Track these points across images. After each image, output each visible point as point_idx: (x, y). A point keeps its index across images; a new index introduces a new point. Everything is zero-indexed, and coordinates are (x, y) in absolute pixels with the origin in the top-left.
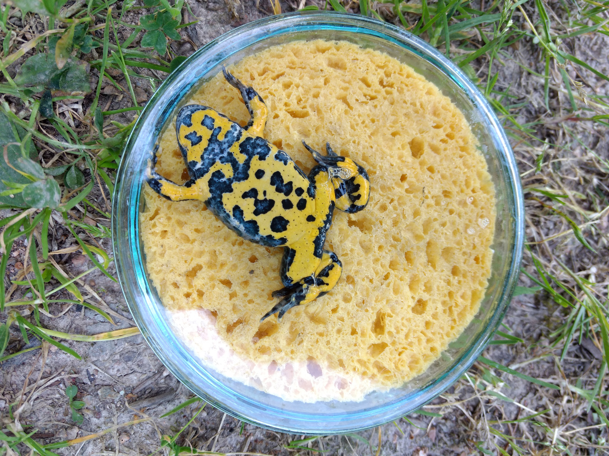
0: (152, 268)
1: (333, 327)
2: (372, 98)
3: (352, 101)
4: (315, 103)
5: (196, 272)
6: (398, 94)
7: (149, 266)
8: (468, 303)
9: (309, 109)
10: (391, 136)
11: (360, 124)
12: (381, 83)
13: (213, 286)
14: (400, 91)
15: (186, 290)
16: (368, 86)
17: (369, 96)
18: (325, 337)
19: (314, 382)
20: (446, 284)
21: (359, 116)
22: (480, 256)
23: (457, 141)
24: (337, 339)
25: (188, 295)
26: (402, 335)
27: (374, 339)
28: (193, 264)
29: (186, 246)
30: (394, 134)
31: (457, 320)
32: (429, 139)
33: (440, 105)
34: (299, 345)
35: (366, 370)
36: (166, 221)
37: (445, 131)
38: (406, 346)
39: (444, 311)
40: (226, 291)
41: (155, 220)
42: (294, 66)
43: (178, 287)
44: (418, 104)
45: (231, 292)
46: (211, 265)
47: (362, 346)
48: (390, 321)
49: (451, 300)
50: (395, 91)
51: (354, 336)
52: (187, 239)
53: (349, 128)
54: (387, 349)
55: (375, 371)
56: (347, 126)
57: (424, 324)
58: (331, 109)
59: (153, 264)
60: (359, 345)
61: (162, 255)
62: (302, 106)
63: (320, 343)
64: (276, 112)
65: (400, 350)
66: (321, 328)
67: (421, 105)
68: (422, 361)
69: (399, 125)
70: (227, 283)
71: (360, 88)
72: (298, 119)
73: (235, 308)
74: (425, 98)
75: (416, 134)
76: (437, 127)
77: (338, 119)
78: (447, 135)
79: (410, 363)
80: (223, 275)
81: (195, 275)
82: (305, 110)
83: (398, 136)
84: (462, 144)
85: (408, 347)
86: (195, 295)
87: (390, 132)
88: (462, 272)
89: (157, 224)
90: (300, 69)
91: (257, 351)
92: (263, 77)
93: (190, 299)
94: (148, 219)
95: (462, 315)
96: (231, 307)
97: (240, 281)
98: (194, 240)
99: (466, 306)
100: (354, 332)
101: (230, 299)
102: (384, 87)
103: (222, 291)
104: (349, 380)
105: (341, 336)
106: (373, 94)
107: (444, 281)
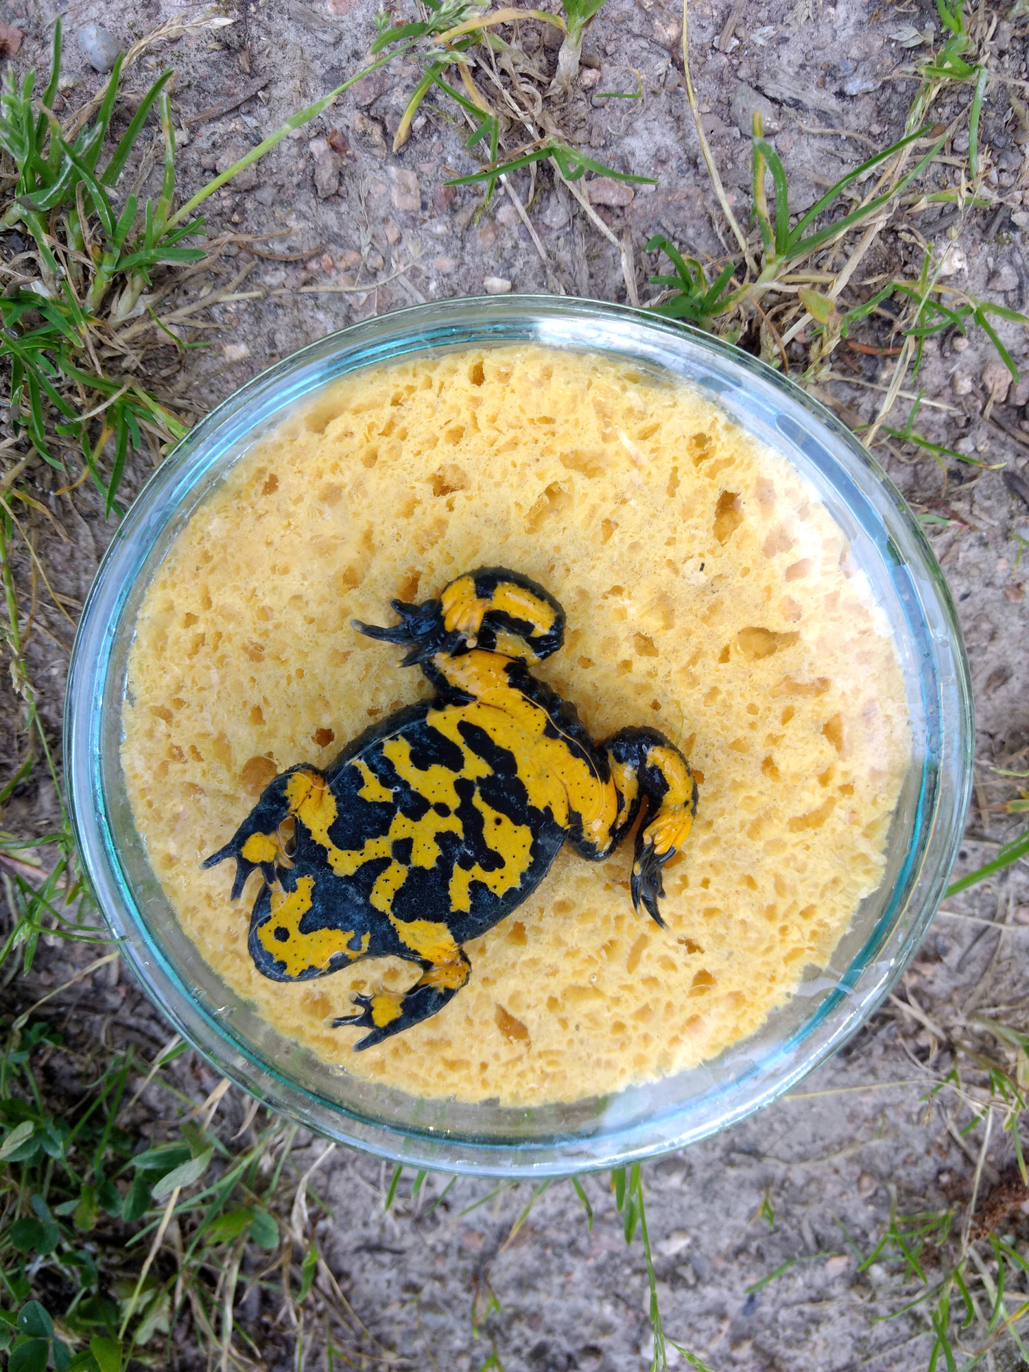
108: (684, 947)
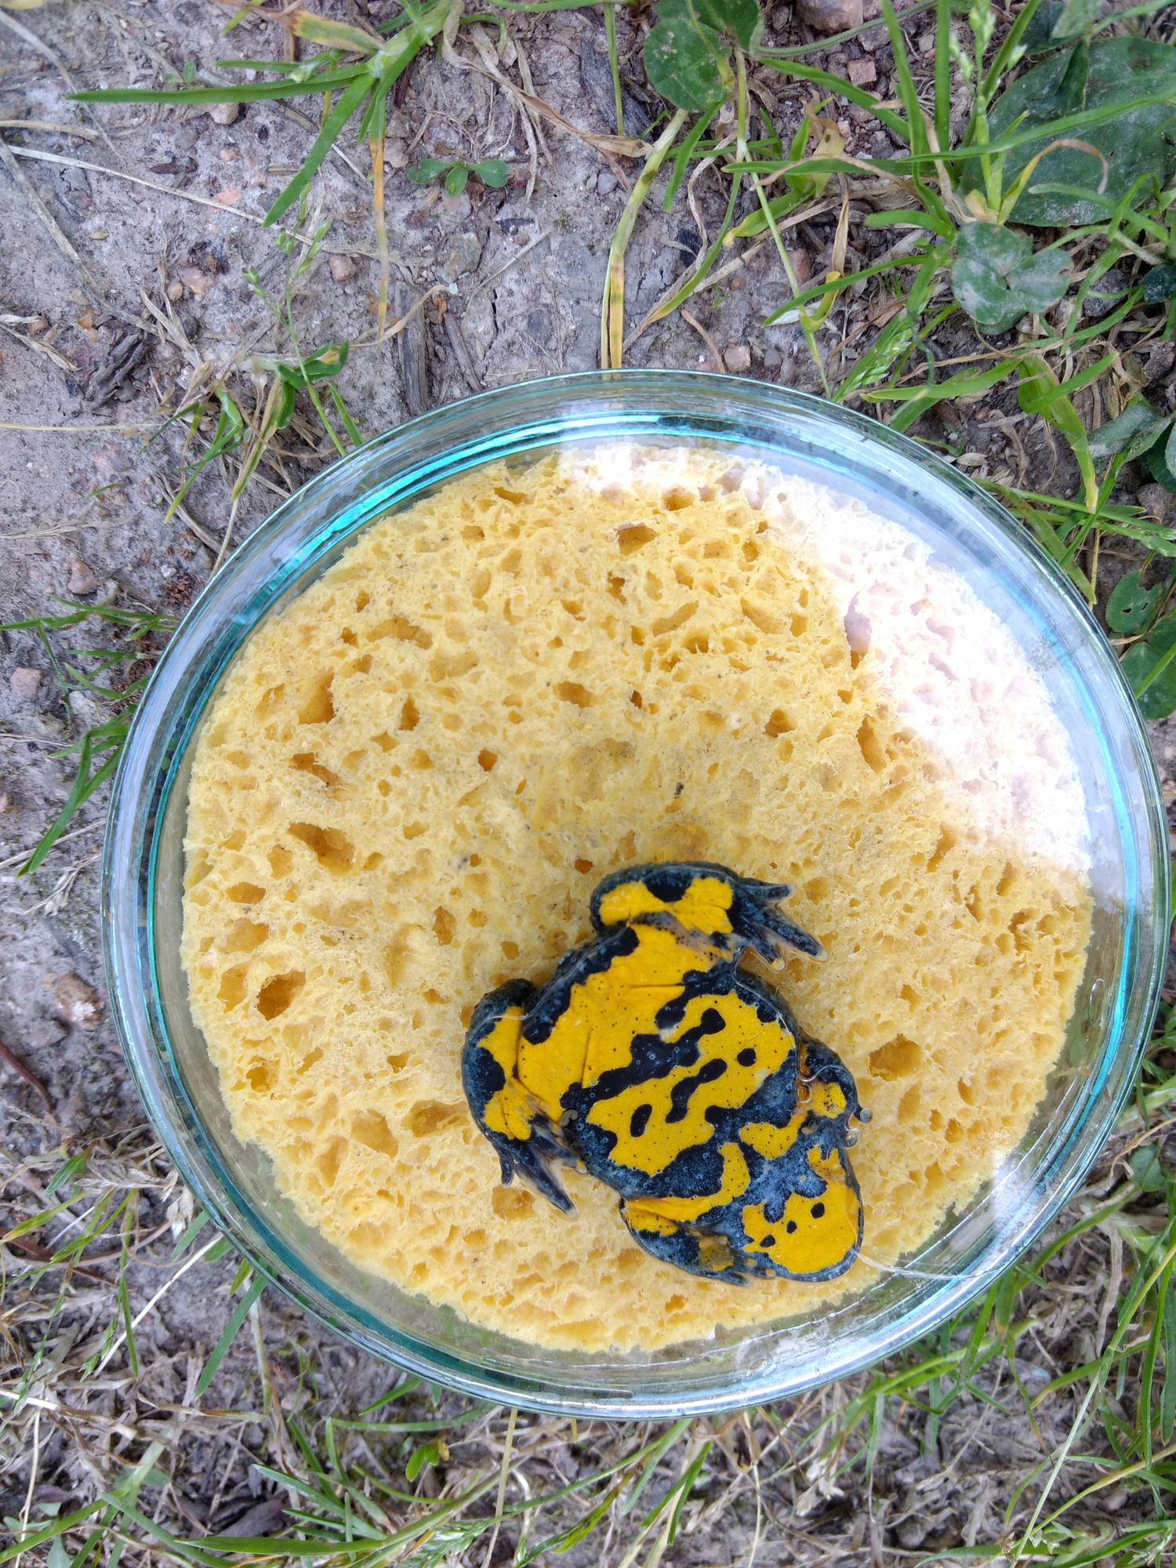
0: (384, 534)
1: (391, 1007)
2: (973, 909)
3: (949, 863)
4: (910, 776)
5: (411, 638)
6: (1009, 967)
7: (387, 525)
8: (565, 1319)
9: (890, 767)
10: (900, 985)
11: (900, 903)
12: (1020, 918)
13: (391, 690)
14: (1015, 971)
15: (359, 629)
16: (1001, 889)
17: (977, 899)
18: (361, 995)
19: (246, 1007)
20: (590, 1247)
21: (920, 893)
22: (687, 1307)
23: (946, 1152)
24: (365, 1026)
25: (349, 637)
26: (430, 1182)
27: (396, 1116)
28: (427, 626)
29: (463, 592)
30: (907, 993)
31: (514, 1305)
32: (927, 1081)
33: (1017, 1079)
34: (323, 938)
35: (317, 1124)
36: (507, 528)
37: (963, 1112)
38: (407, 1199)
39: (523, 1267)
40: (390, 722)
41: (501, 502)
42: (979, 695)
43: (360, 609)
44: (1002, 1024)
45: (391, 733)
46: (441, 669)
47: (372, 1092)
48: (453, 1141)
49: (555, 1273)
50: (1013, 956)
51: (387, 1066)
52: (481, 589)
53: (882, 880)
54: (384, 1157)
55: (321, 1148)
56: (887, 872)
57: (475, 1227)
58: (910, 819)
59: (396, 532)
60: (370, 1086)
61: (424, 546)
62: (893, 747)
63: (344, 988)
64: (856, 693)
65: (392, 1191)
66: (378, 979)
67: (1001, 1034)
68: (384, 1252)
69: (936, 996)
70: (410, 718)
71: (986, 872)
72: (858, 748)
73: (355, 757)
74: (1022, 1037)
75: (928, 1047)
76: (964, 1091)
77: (892, 845)
78: (953, 1124)
79: (370, 1225)
80: (426, 703)
81: (402, 639)
82: (886, 758)
83: (906, 1004)
84: (947, 1164)
85: (406, 1208)
86: (353, 654)
87: (909, 981)
88: (635, 1277)
89: (493, 509)
90: (977, 713)
91: (273, 843)
92: (926, 632)
93: (341, 645)
94: (498, 484)
95: (529, 1311)
96: (357, 748)
97: (425, 747)
98: (483, 607)
99: (553, 1315)
100: (396, 1062)
101: (375, 739)
102: (1013, 928)
103: (387, 713)
104: (276, 1089)
105: (377, 1035)
106: (985, 908)
107: (597, 1240)
108: (625, 590)
